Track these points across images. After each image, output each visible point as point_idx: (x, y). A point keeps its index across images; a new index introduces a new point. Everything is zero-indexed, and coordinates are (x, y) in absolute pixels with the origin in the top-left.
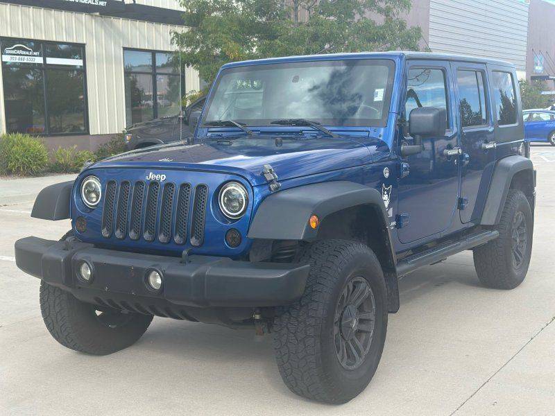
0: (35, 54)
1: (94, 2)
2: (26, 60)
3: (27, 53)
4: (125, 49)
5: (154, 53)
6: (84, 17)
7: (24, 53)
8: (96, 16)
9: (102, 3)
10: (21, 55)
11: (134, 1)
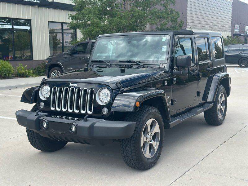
0: (8, 24)
1: (35, 1)
2: (5, 27)
3: (5, 24)
4: (49, 22)
5: (62, 23)
6: (30, 8)
7: (4, 24)
8: (36, 7)
9: (38, 2)
10: (2, 24)
11: (53, 1)
